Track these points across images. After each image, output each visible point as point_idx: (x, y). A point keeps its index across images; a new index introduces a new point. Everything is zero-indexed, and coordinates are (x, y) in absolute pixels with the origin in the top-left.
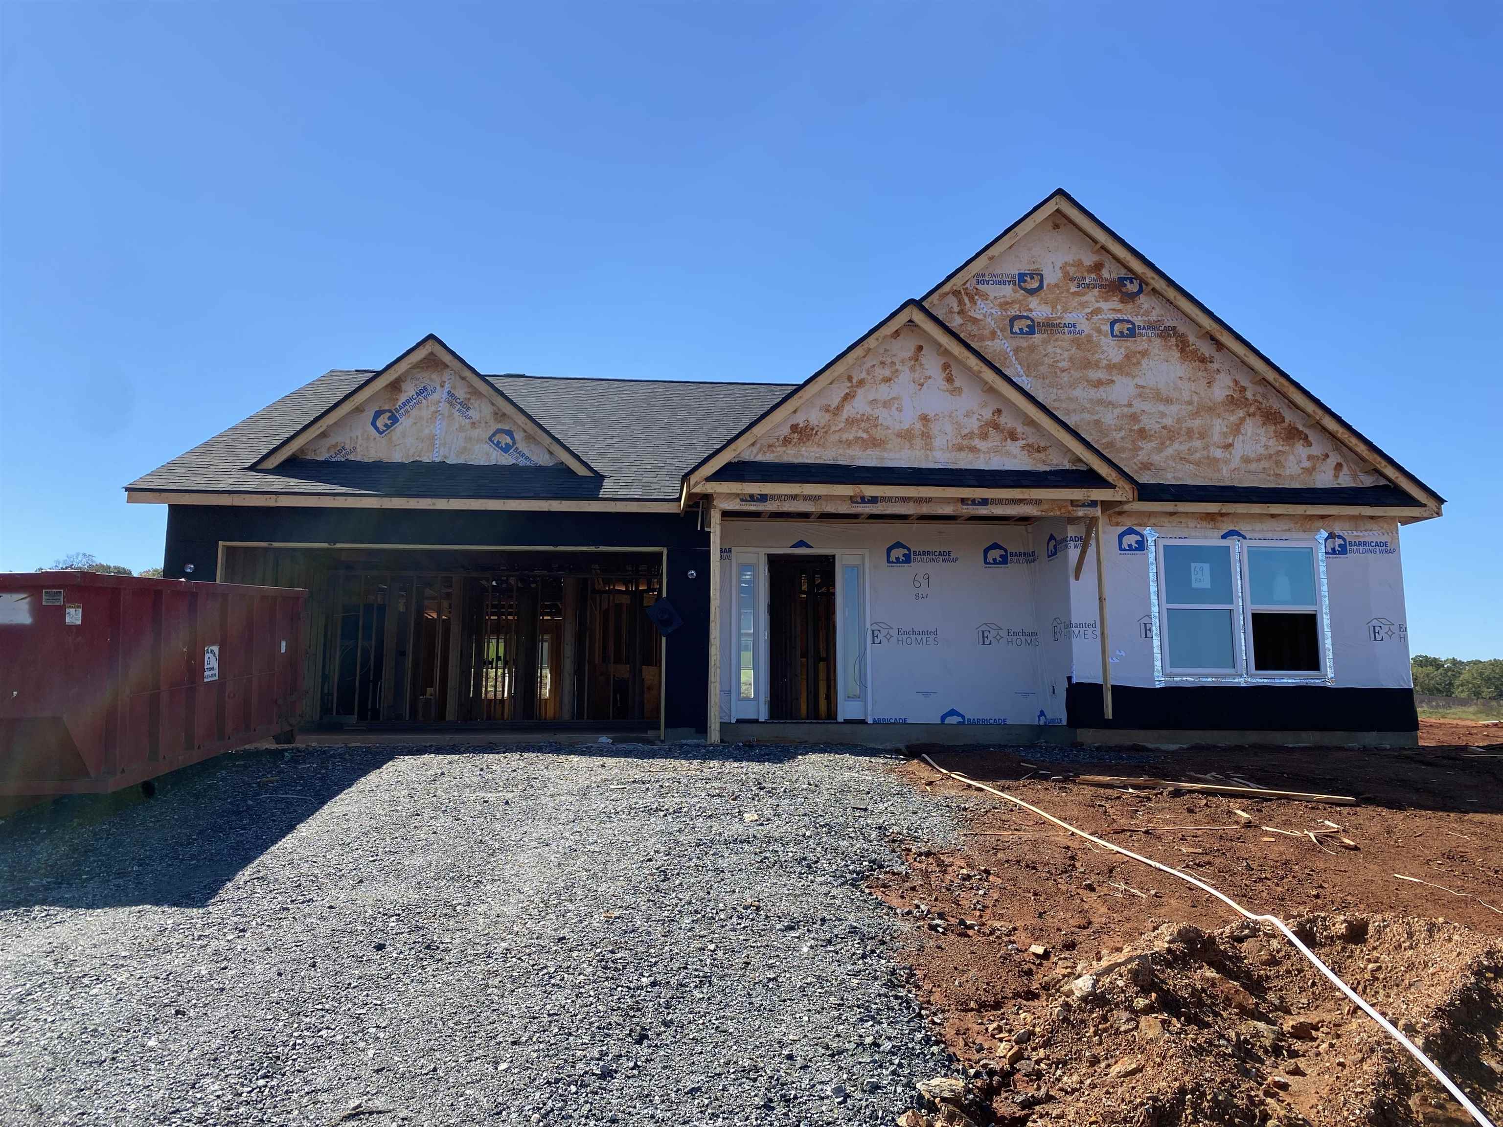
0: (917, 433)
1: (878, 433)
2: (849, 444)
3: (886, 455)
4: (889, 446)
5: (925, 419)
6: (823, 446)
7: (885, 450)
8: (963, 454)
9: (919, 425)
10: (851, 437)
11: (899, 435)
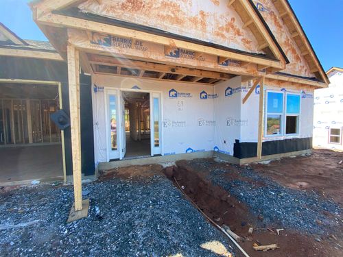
0: (199, 21)
1: (180, 15)
2: (163, 18)
3: (184, 30)
4: (185, 25)
5: (202, 13)
6: (147, 15)
7: (183, 26)
8: (219, 38)
9: (199, 17)
10: (165, 14)
11: (190, 20)
